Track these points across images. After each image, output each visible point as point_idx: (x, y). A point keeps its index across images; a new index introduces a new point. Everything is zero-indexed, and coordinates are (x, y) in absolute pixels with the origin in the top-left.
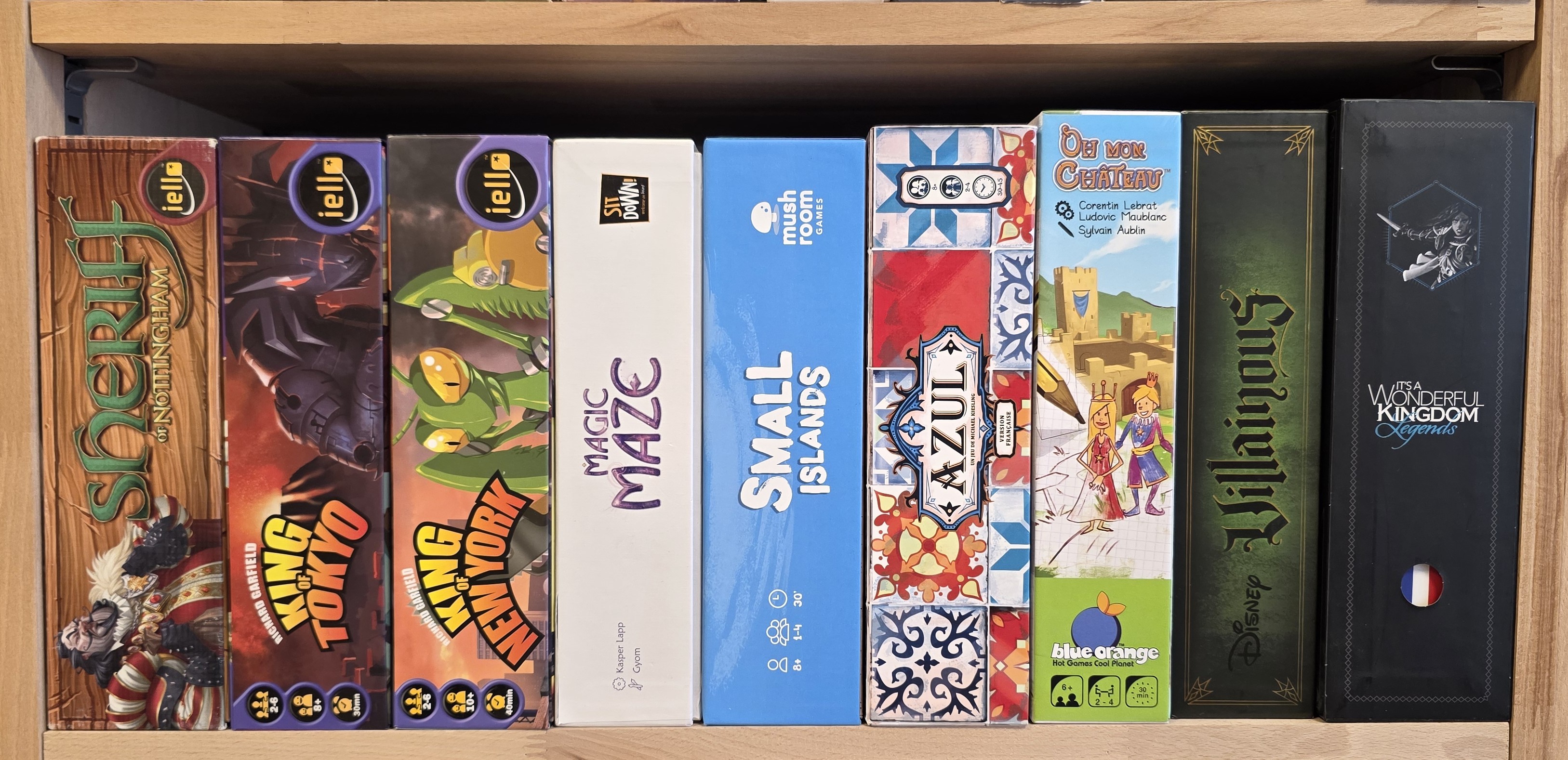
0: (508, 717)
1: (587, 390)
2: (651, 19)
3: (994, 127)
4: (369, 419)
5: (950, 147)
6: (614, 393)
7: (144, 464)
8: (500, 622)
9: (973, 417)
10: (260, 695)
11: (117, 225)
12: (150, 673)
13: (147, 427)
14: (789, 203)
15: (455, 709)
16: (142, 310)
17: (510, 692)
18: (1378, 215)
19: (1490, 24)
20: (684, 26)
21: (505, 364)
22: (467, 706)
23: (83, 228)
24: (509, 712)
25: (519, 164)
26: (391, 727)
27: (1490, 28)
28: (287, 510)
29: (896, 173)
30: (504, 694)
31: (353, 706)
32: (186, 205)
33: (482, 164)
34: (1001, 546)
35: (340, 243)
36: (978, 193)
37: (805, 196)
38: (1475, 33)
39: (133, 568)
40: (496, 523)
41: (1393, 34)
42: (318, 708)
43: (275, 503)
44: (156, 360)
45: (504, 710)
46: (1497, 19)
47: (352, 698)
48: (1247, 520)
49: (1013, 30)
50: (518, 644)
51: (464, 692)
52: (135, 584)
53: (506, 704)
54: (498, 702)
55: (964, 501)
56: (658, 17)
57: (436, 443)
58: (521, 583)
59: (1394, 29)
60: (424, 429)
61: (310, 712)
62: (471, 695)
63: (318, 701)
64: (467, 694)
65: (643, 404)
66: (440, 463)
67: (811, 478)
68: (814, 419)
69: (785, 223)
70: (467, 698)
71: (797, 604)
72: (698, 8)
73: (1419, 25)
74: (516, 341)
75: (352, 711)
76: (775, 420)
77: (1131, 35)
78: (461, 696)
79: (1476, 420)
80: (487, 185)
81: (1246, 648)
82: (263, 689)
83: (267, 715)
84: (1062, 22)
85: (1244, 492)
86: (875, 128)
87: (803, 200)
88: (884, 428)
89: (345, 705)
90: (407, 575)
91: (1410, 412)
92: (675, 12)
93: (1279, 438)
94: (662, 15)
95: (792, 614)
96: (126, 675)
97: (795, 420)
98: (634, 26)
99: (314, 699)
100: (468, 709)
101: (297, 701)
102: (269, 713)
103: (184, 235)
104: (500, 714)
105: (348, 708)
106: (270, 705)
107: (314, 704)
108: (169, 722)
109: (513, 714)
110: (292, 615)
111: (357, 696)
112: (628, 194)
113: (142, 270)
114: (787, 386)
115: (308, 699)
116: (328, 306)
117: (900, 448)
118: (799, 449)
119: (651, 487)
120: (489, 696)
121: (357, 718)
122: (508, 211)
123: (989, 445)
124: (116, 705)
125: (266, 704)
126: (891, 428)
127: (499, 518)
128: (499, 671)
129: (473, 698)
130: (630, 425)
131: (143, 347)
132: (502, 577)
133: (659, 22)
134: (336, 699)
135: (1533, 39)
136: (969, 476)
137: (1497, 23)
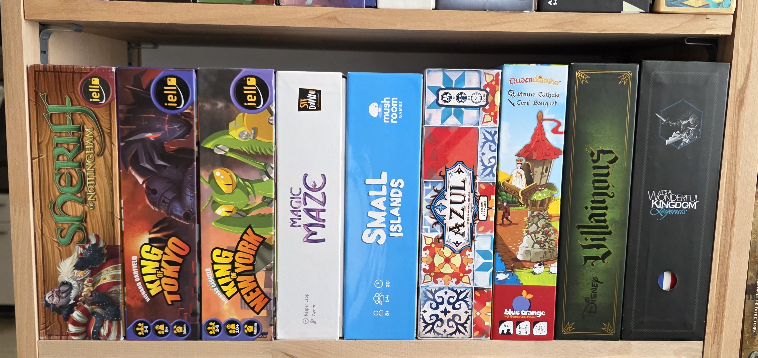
0: (255, 335)
1: (292, 188)
2: (323, 15)
3: (482, 70)
4: (189, 200)
5: (461, 79)
6: (304, 190)
7: (83, 219)
8: (251, 293)
9: (469, 203)
10: (140, 325)
11: (68, 107)
12: (88, 315)
13: (85, 202)
14: (386, 103)
15: (230, 332)
16: (81, 148)
17: (255, 324)
18: (657, 114)
19: (711, 27)
20: (338, 19)
21: (254, 176)
22: (236, 330)
23: (52, 108)
24: (255, 333)
25: (260, 82)
26: (201, 339)
27: (711, 28)
28: (151, 241)
29: (437, 91)
30: (253, 325)
31: (183, 330)
32: (101, 98)
33: (243, 82)
34: (480, 261)
35: (176, 118)
36: (474, 101)
37: (394, 100)
38: (705, 31)
39: (78, 266)
40: (249, 248)
41: (667, 30)
42: (167, 331)
43: (146, 238)
44: (88, 171)
45: (253, 332)
46: (715, 24)
47: (183, 327)
49: (492, 24)
50: (259, 303)
51: (234, 325)
52: (80, 274)
53: (254, 329)
54: (250, 329)
55: (464, 240)
56: (326, 14)
57: (221, 211)
58: (261, 276)
59: (667, 28)
60: (215, 205)
61: (163, 333)
62: (237, 326)
63: (167, 328)
64: (236, 325)
65: (318, 195)
66: (223, 220)
67: (395, 230)
68: (397, 203)
69: (385, 113)
70: (236, 327)
71: (388, 286)
72: (345, 10)
73: (679, 26)
74: (259, 165)
75: (182, 332)
76: (379, 203)
77: (547, 28)
78: (233, 326)
79: (695, 208)
80: (245, 92)
81: (591, 309)
82: (141, 322)
83: (143, 334)
84: (516, 21)
85: (592, 239)
86: (427, 69)
87: (393, 102)
88: (428, 207)
89: (179, 329)
90: (208, 272)
91: (666, 203)
92: (334, 12)
93: (610, 215)
94: (328, 13)
95: (385, 291)
96: (76, 315)
97: (388, 203)
98: (314, 18)
99: (165, 327)
100: (236, 332)
101: (157, 327)
102: (144, 333)
103: (101, 113)
104: (251, 334)
105: (181, 331)
106: (145, 329)
107: (165, 329)
108: (97, 336)
109: (257, 334)
110: (154, 289)
111: (185, 326)
112: (311, 97)
113: (81, 129)
114: (384, 188)
115: (162, 327)
116: (170, 148)
117: (435, 216)
118: (390, 217)
119: (321, 233)
120: (246, 326)
121: (185, 335)
122: (255, 104)
123: (476, 216)
124: (72, 328)
125: (142, 329)
126: (431, 207)
127: (251, 246)
128: (250, 315)
129: (238, 327)
130: (311, 204)
131: (82, 165)
132: (252, 273)
133: (326, 16)
134: (175, 327)
135: (731, 34)
136: (466, 230)
137: (715, 26)
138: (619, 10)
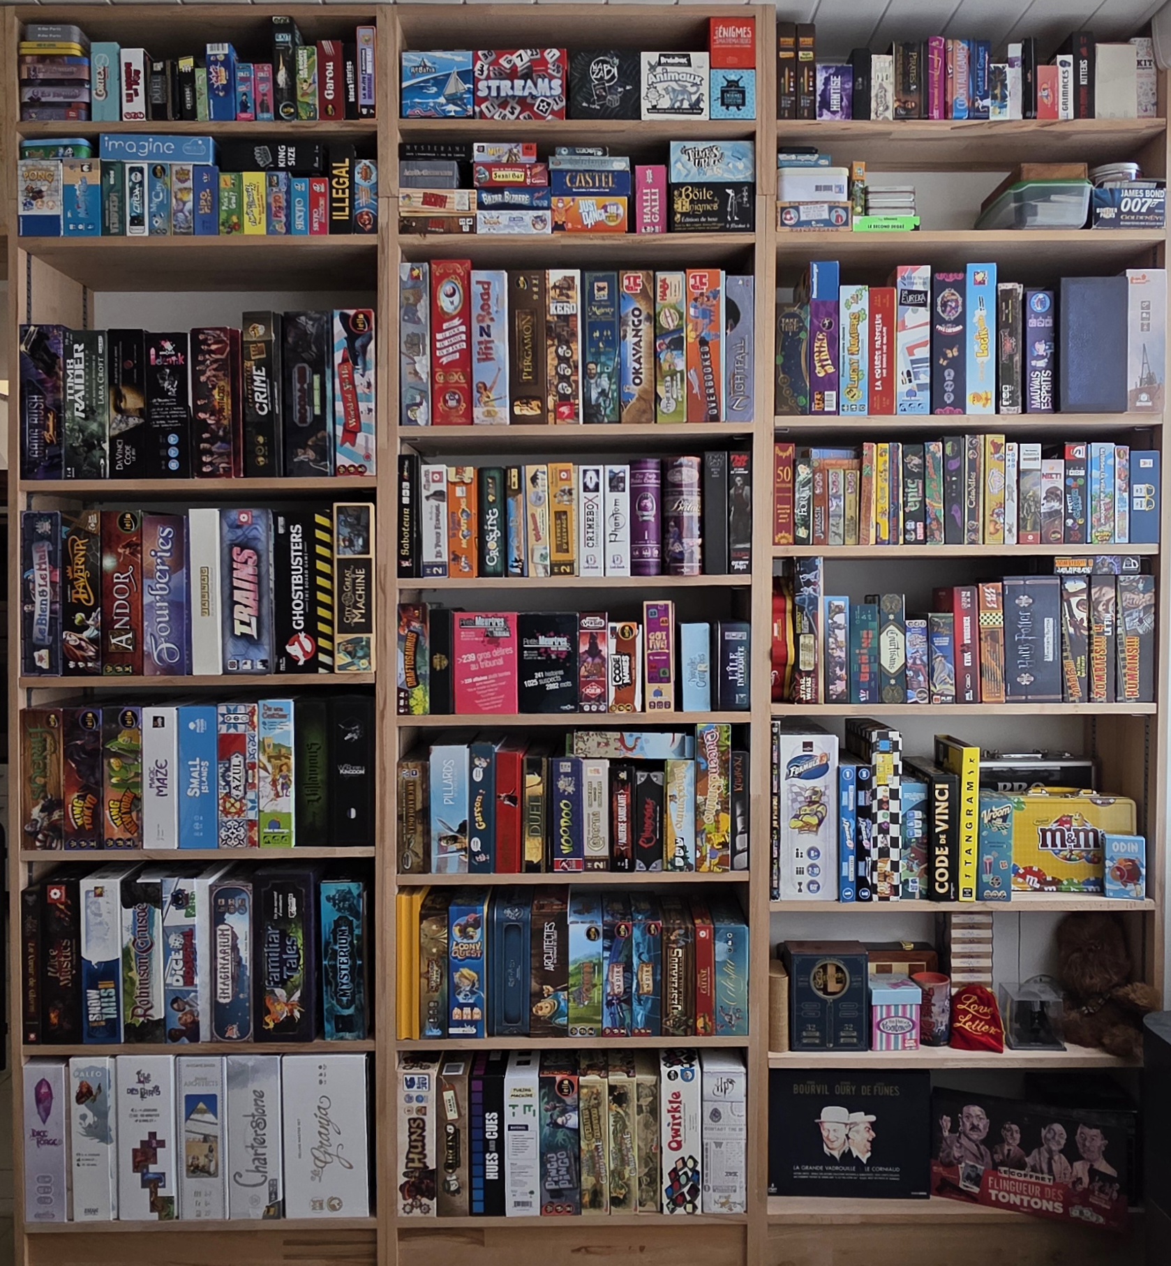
0: (131, 847)
1: (150, 768)
2: (165, 680)
3: (247, 704)
4: (98, 775)
5: (236, 709)
6: (156, 768)
7: (45, 785)
8: (129, 824)
9: (243, 773)
11: (39, 729)
12: (45, 836)
13: (45, 777)
14: (198, 722)
15: (118, 845)
16: (45, 749)
17: (132, 840)
18: (339, 724)
21: (130, 761)
22: (121, 844)
23: (31, 730)
25: (133, 714)
27: (364, 681)
28: (78, 797)
29: (223, 715)
32: (55, 725)
33: (125, 714)
34: (250, 805)
35: (91, 734)
38: (360, 682)
39: (42, 811)
40: (128, 800)
41: (342, 682)
43: (76, 795)
44: (48, 761)
48: (312, 798)
50: (134, 829)
51: (120, 841)
52: (42, 815)
55: (241, 794)
57: (114, 780)
58: (134, 814)
60: (111, 777)
65: (163, 771)
66: (114, 785)
67: (204, 788)
68: (205, 774)
69: (197, 727)
71: (201, 819)
73: (347, 681)
74: (133, 756)
76: (195, 775)
77: (280, 682)
79: (365, 773)
80: (126, 719)
81: (313, 828)
84: (265, 679)
85: (311, 791)
86: (218, 704)
87: (201, 721)
88: (221, 776)
90: (107, 812)
91: (348, 771)
93: (319, 777)
94: (168, 679)
95: (200, 822)
96: (40, 836)
97: (200, 774)
98: (161, 681)
99: (85, 842)
103: (55, 732)
104: (129, 846)
105: (93, 845)
107: (85, 844)
108: (50, 848)
109: (133, 845)
110: (80, 822)
111: (95, 841)
112: (160, 720)
114: (198, 766)
115: (83, 842)
116: (88, 748)
117: (225, 781)
118: (201, 782)
119: (165, 791)
120: (127, 841)
121: (95, 847)
122: (131, 725)
123: (247, 780)
124: (38, 844)
125: (74, 844)
126: (223, 776)
128: (129, 836)
129: (123, 842)
130: (160, 776)
132: (130, 813)
134: (90, 842)
135: (375, 683)
136: (241, 788)
138: (317, 672)
